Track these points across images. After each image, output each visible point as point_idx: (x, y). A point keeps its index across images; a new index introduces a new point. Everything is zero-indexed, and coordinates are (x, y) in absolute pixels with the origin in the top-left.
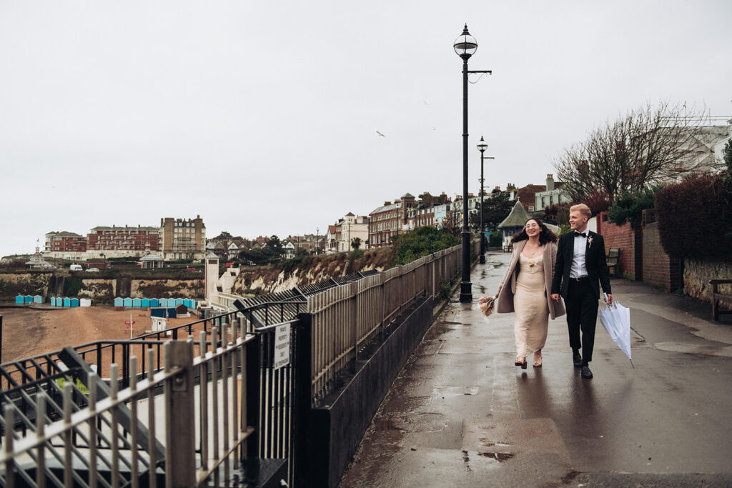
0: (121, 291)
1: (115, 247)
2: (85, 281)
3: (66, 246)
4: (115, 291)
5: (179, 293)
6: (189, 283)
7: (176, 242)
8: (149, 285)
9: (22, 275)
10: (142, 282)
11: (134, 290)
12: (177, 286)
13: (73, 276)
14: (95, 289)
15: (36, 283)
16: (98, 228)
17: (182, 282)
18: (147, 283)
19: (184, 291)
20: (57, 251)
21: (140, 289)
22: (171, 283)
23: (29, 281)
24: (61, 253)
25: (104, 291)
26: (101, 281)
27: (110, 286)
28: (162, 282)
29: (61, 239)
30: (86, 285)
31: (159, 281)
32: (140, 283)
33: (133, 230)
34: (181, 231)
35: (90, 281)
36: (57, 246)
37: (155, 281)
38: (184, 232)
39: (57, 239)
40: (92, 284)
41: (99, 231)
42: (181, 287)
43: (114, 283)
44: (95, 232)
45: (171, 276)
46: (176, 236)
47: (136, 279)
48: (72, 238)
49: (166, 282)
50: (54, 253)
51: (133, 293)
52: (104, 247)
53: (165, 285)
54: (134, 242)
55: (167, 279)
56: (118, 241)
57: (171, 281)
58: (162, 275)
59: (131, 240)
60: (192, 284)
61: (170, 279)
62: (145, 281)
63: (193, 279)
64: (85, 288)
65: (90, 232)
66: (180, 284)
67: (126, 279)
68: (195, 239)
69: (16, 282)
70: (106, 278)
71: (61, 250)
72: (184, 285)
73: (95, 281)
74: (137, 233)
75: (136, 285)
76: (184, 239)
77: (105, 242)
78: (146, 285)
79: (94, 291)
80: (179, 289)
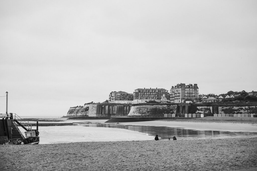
0: (214, 111)
1: (148, 98)
2: (198, 107)
3: (122, 98)
4: (212, 111)
5: (240, 112)
6: (244, 108)
7: (186, 95)
8: (226, 109)
9: (163, 106)
10: (223, 108)
11: (220, 111)
12: (238, 109)
13: (191, 105)
14: (204, 111)
15: (170, 109)
16: (138, 89)
17: (240, 107)
18: (225, 108)
19: (242, 111)
20: (119, 100)
21: (223, 110)
22: (235, 108)
23: (167, 108)
24: (120, 101)
25: (208, 111)
26: (206, 107)
27: (209, 109)
28: (231, 108)
29: (120, 95)
30: (199, 109)
31: (230, 107)
32: (222, 108)
33: (155, 90)
34: (188, 89)
35: (201, 107)
36: (118, 98)
37: (228, 107)
38: (190, 90)
39: (118, 95)
40: (202, 108)
41: (139, 90)
42: (240, 109)
43: (211, 108)
44: (137, 91)
45: (234, 105)
46: (186, 92)
47: (220, 106)
48: (124, 94)
49: (233, 108)
50: (117, 101)
51: (220, 112)
52: (149, 98)
53: (233, 109)
54: (156, 96)
55: (233, 106)
56: (149, 95)
57: (235, 107)
58: (231, 105)
59: (155, 95)
60: (245, 108)
61: (235, 106)
62: (224, 107)
63: (245, 106)
64: (199, 110)
65: (135, 91)
66: (239, 108)
67: (216, 106)
68: (194, 93)
69: (161, 108)
70: (207, 106)
71: (120, 100)
72: (242, 109)
73: (203, 107)
74: (157, 91)
75: (220, 109)
76: (190, 93)
77: (143, 95)
78: (225, 109)
79: (203, 111)
80: (240, 110)
